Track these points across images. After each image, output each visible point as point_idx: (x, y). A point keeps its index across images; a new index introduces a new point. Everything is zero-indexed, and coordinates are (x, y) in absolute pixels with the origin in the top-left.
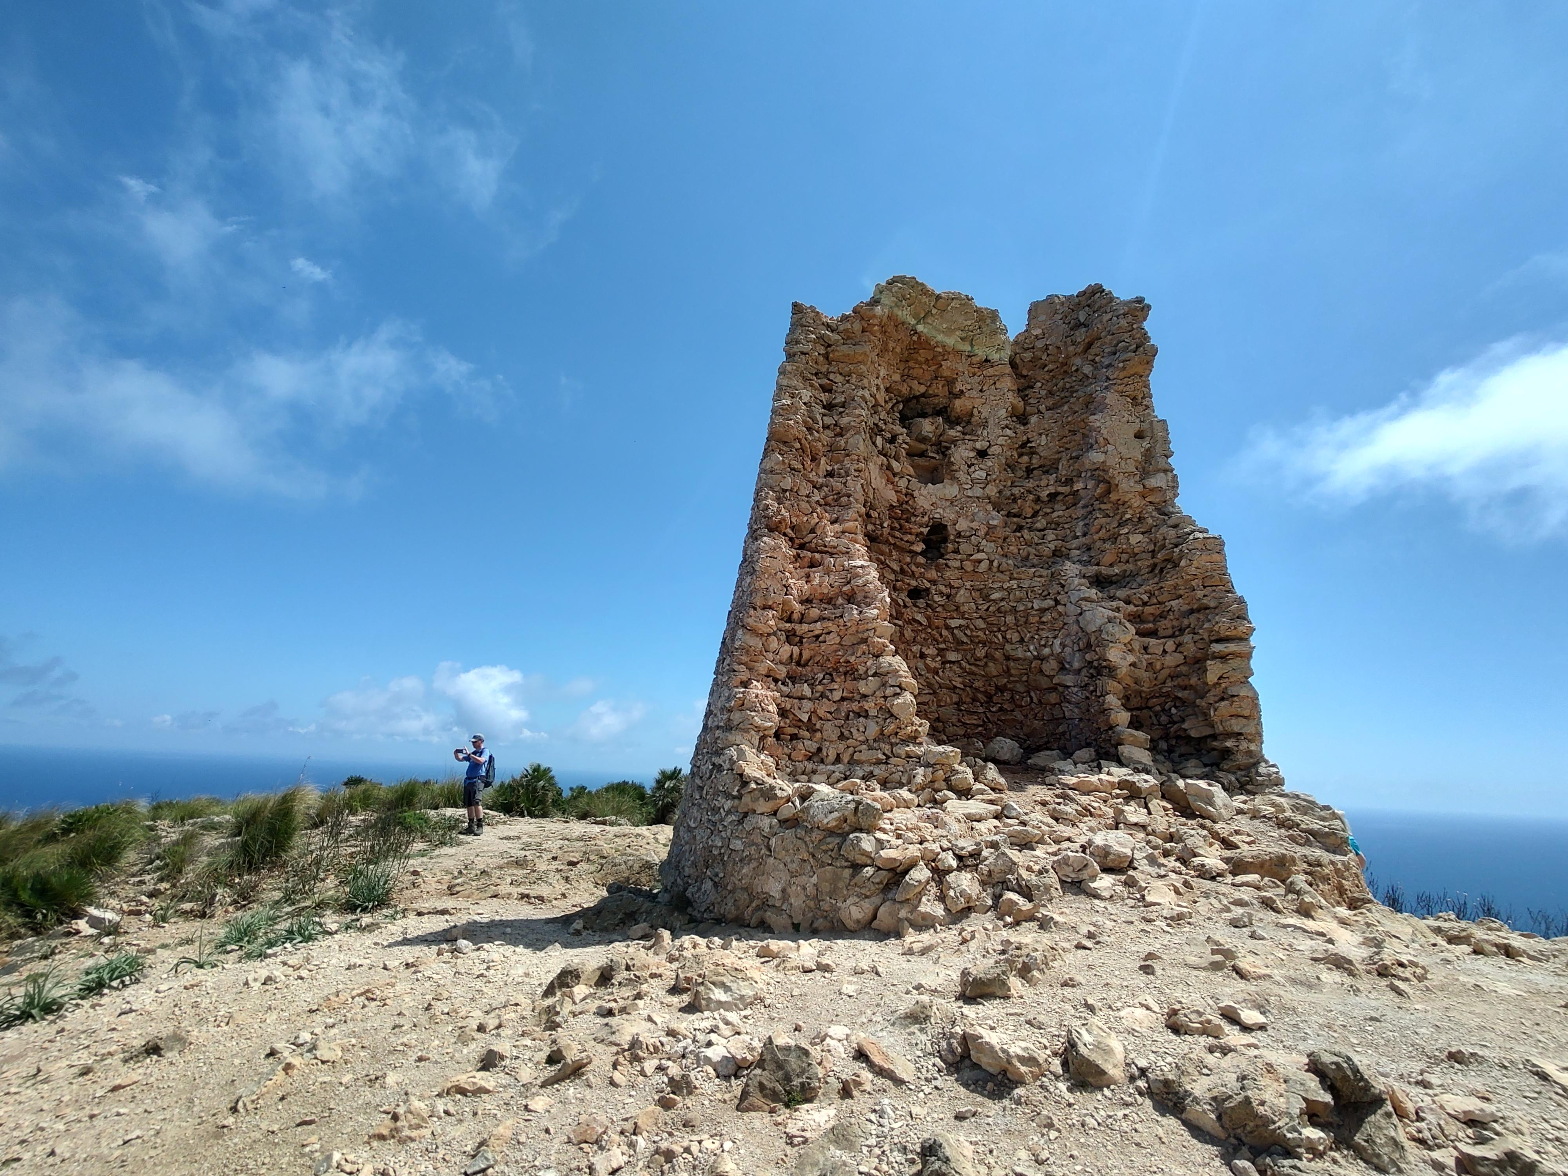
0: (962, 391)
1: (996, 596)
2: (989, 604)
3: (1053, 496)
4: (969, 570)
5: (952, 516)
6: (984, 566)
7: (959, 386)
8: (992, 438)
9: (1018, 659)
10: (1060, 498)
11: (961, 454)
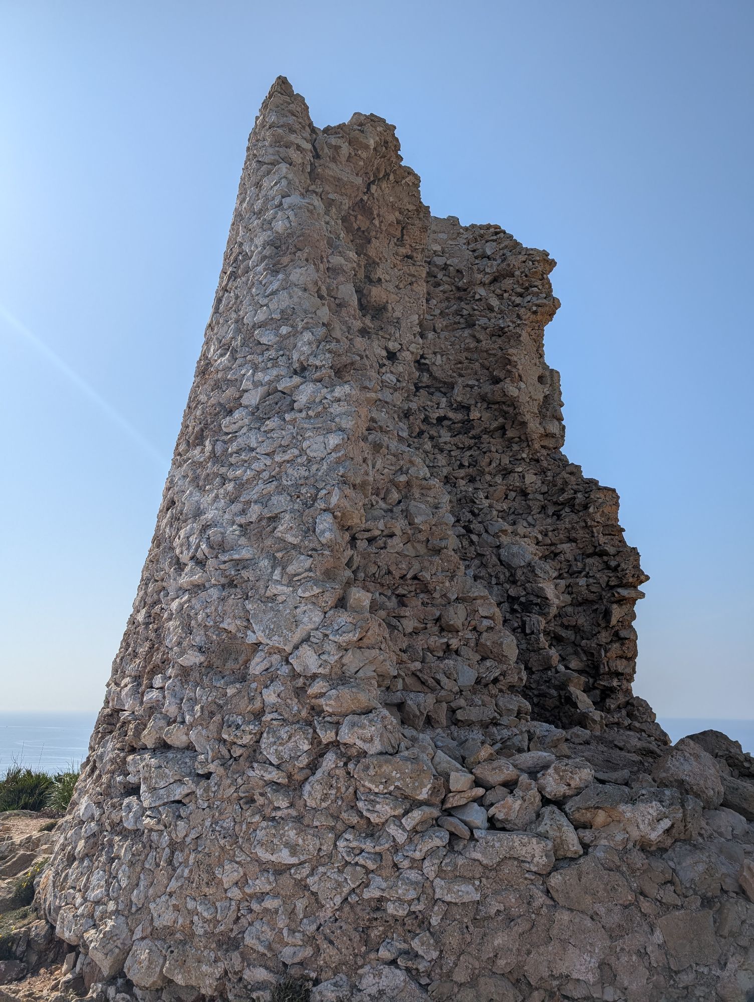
0: (380, 280)
3: (440, 420)
7: (379, 273)
8: (404, 342)
10: (446, 423)
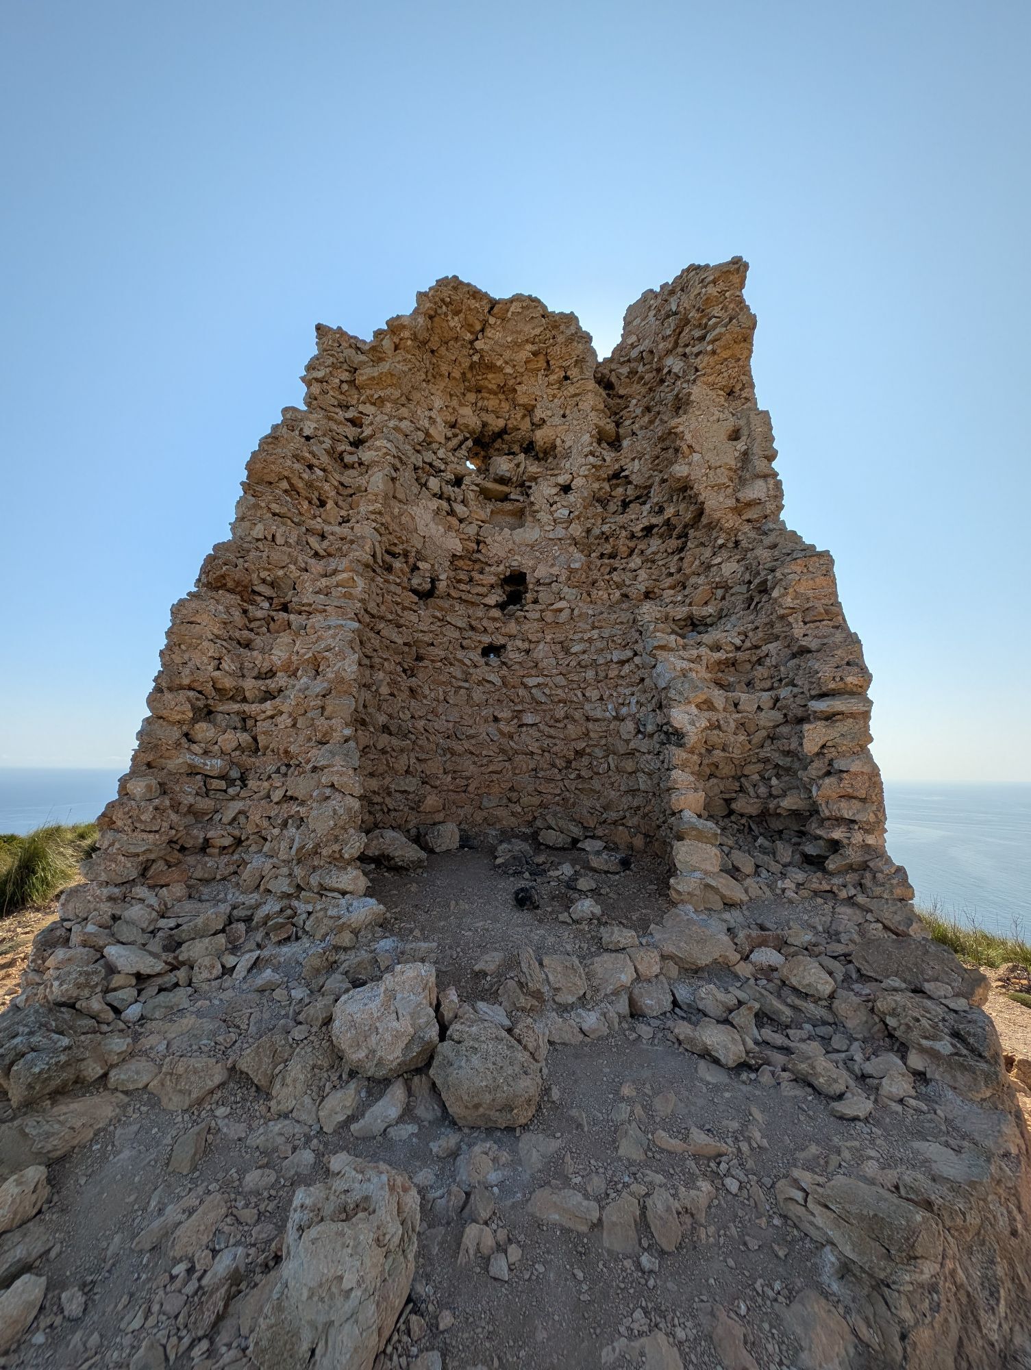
0: (543, 420)
1: (576, 649)
2: (571, 658)
4: (549, 621)
5: (531, 563)
6: (564, 616)
7: (539, 414)
8: (575, 469)
9: (597, 720)
10: (654, 530)
11: (544, 491)
